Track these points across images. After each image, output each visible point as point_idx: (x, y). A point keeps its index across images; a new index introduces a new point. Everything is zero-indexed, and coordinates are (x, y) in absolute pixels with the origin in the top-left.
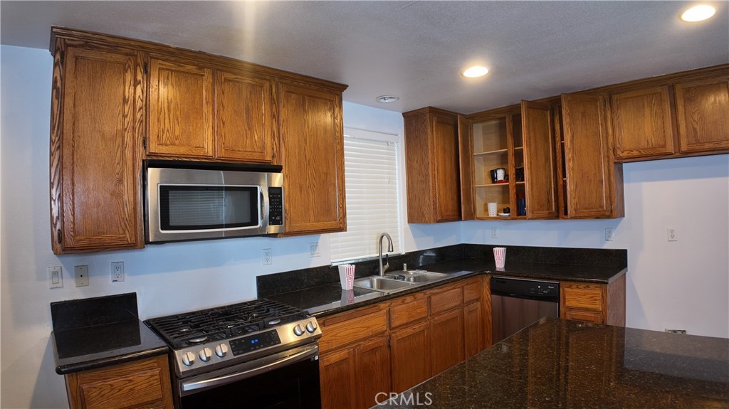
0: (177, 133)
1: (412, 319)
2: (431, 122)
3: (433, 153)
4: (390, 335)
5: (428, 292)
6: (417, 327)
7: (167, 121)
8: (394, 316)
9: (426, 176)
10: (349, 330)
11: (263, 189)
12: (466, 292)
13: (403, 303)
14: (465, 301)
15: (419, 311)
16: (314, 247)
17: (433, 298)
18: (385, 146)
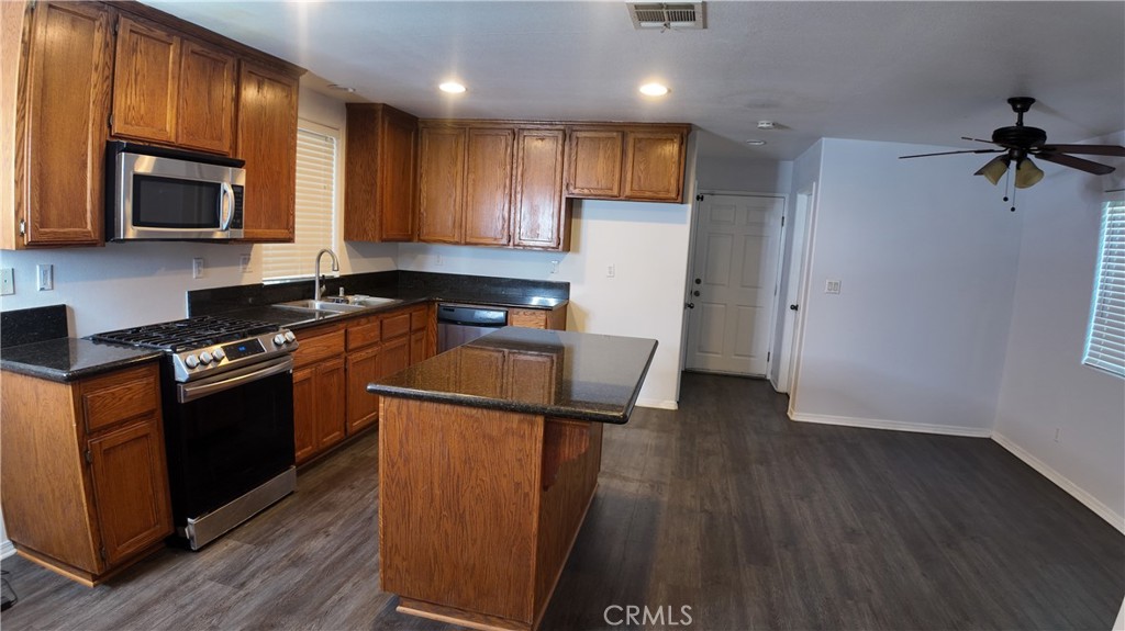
0: (142, 112)
1: (367, 343)
2: (383, 122)
3: (382, 159)
4: (346, 358)
5: (381, 316)
6: (370, 351)
7: (133, 96)
8: (351, 337)
9: (373, 185)
10: (315, 347)
11: (226, 186)
12: (414, 319)
13: (358, 325)
14: (413, 328)
15: (372, 334)
16: (246, 260)
17: (385, 321)
18: (323, 142)
